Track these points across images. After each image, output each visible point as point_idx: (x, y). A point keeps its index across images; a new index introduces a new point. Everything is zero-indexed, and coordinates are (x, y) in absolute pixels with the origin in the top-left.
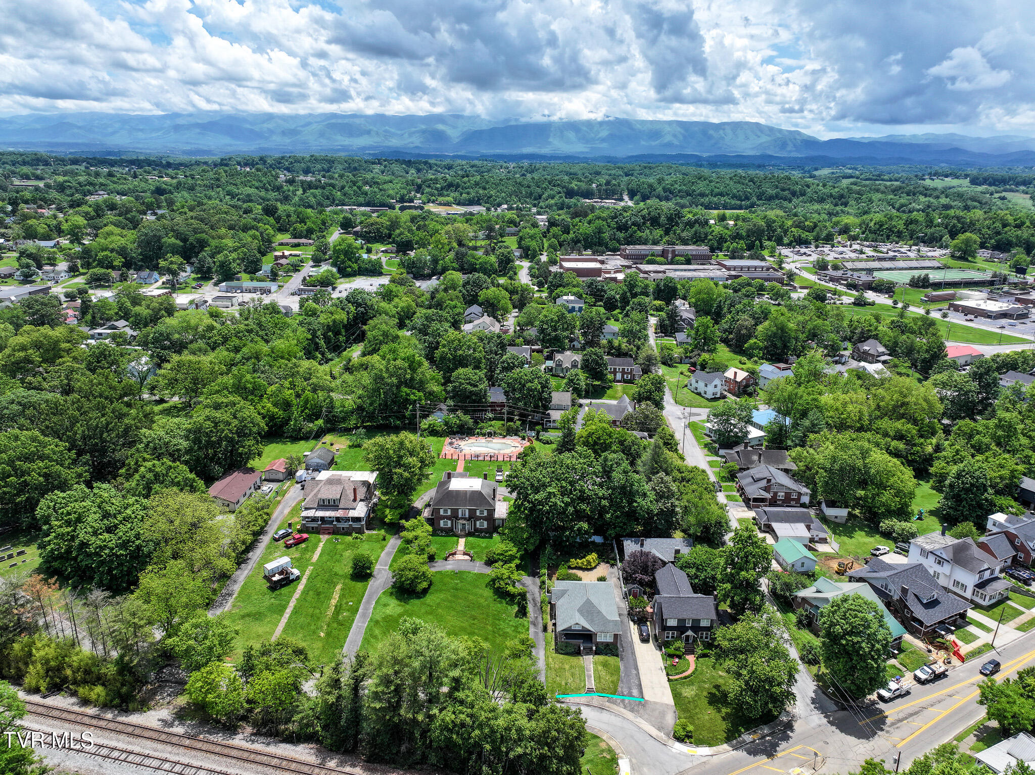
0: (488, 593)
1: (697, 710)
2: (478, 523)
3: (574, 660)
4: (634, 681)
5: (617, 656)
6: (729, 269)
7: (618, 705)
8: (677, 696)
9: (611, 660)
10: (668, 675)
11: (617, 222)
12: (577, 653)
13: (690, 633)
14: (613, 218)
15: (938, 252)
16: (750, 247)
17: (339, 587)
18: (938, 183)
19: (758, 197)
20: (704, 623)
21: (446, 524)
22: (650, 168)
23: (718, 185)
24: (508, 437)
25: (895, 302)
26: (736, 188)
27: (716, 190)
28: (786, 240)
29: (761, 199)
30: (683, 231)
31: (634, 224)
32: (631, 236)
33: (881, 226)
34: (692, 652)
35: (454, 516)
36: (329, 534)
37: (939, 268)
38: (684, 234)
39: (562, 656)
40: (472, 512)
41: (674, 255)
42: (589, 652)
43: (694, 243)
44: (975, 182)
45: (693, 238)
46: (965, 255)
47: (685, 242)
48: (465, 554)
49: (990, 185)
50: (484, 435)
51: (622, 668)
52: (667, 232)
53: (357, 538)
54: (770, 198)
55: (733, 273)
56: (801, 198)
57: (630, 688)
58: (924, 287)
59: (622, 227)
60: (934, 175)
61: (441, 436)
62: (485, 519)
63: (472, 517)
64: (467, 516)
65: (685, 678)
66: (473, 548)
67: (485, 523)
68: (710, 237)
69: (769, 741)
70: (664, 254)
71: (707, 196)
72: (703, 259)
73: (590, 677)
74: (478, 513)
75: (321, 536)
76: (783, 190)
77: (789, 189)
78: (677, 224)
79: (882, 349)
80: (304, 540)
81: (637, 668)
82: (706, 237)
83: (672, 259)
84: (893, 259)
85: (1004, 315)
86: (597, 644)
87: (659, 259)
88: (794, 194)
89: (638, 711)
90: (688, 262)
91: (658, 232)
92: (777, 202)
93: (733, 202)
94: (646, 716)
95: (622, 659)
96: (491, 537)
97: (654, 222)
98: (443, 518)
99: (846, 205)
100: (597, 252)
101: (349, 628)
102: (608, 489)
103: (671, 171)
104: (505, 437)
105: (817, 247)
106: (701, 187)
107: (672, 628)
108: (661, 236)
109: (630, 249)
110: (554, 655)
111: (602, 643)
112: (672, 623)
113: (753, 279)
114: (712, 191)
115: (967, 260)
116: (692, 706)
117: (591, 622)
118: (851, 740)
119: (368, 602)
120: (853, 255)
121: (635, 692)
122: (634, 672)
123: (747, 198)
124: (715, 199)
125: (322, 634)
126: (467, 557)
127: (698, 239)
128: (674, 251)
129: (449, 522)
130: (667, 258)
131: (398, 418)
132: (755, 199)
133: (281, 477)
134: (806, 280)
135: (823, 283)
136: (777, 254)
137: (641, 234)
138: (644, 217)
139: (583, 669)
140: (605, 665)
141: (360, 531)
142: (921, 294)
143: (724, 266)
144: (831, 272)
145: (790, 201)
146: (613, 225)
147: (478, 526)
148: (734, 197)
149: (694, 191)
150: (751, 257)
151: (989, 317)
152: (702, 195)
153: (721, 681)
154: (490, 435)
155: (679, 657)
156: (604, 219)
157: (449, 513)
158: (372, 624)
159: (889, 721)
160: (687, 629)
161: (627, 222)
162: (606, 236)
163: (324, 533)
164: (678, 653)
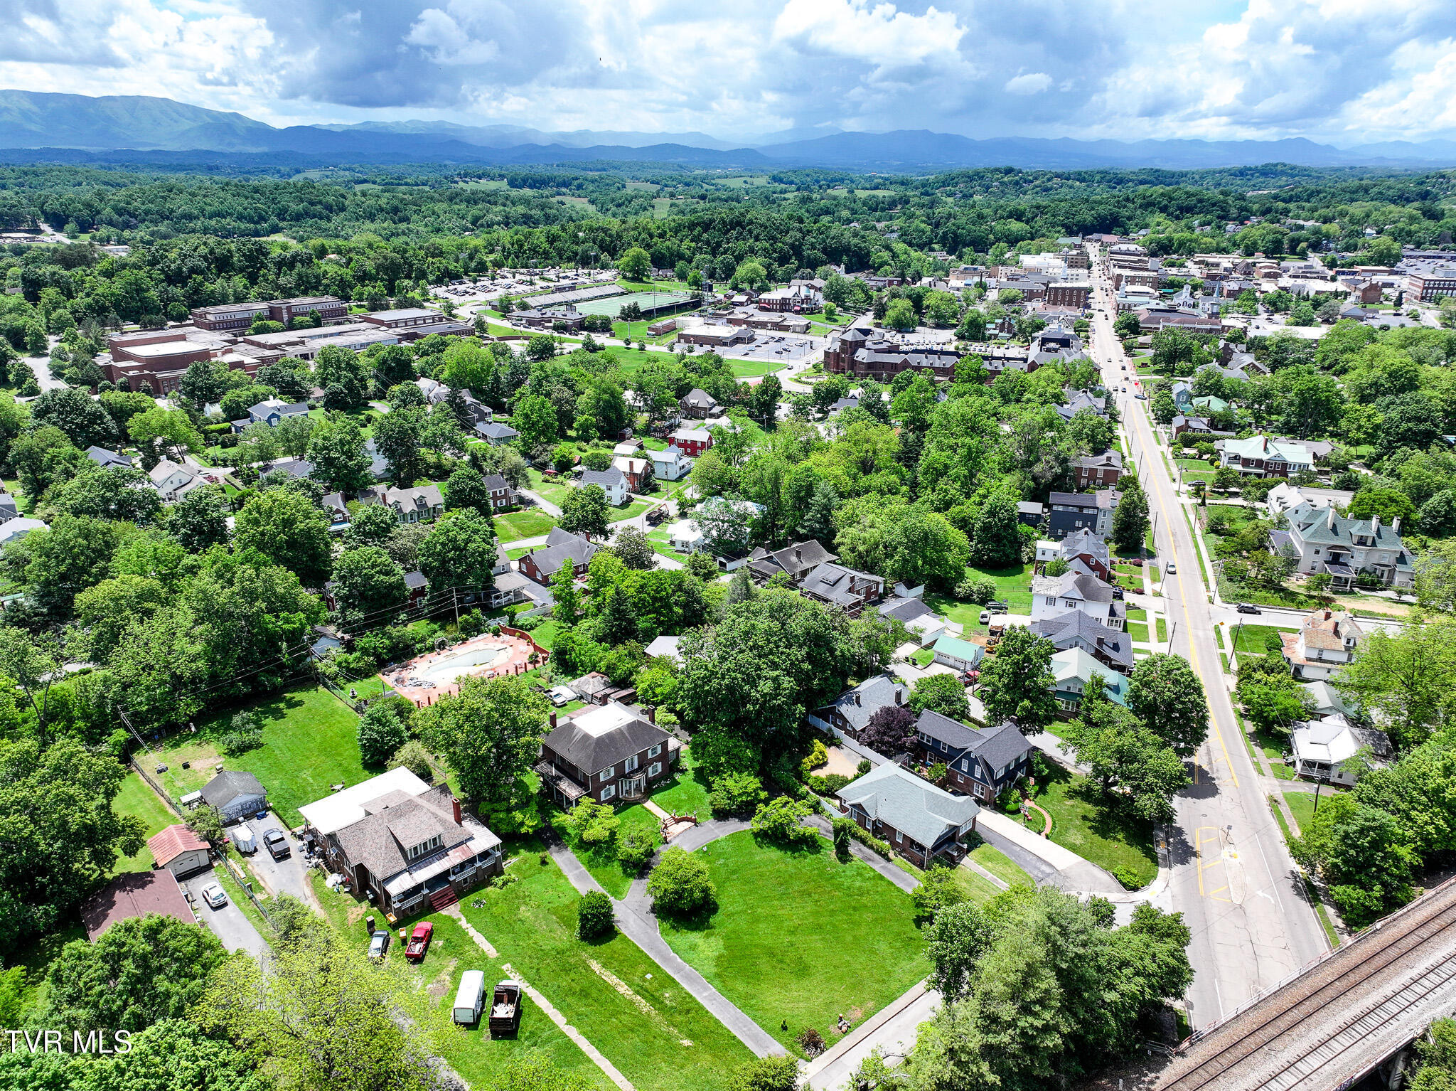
0: (773, 854)
1: (1106, 851)
2: (650, 769)
4: (1030, 858)
5: (985, 842)
6: (389, 325)
8: (1074, 849)
9: (983, 850)
10: (1039, 833)
11: (162, 270)
12: (953, 862)
13: (1019, 775)
14: (153, 263)
15: (607, 275)
16: (391, 292)
17: (595, 966)
18: (470, 186)
19: (278, 215)
21: (608, 792)
22: (36, 174)
23: (208, 200)
24: (471, 640)
25: (628, 342)
26: (239, 205)
27: (208, 208)
28: (430, 276)
29: (284, 219)
30: (278, 275)
31: (193, 270)
32: (196, 291)
34: (1025, 796)
35: (620, 775)
36: (452, 901)
37: (623, 294)
38: (282, 281)
40: (642, 756)
41: (292, 315)
42: (963, 853)
43: (305, 293)
44: (513, 183)
45: (298, 286)
46: (636, 275)
47: (288, 293)
48: (678, 821)
49: (531, 187)
50: (431, 649)
51: (1003, 852)
52: (253, 280)
53: (505, 884)
54: (298, 217)
55: (399, 330)
56: (342, 215)
57: (1037, 868)
58: (638, 318)
59: (175, 278)
60: (465, 176)
61: (367, 676)
62: (658, 759)
63: (643, 764)
64: (636, 765)
65: (1054, 826)
66: (678, 808)
67: (660, 765)
68: (325, 281)
69: (1175, 844)
70: (274, 314)
71: (197, 218)
72: (339, 316)
73: (995, 880)
74: (650, 755)
75: (444, 912)
76: (312, 204)
77: (320, 202)
78: (263, 266)
79: (711, 400)
80: (428, 936)
81: (1015, 844)
82: (319, 282)
83: (291, 320)
84: (572, 288)
85: (737, 340)
86: (965, 839)
87: (270, 323)
88: (329, 208)
90: (317, 323)
91: (239, 282)
92: (311, 222)
93: (243, 226)
95: (991, 843)
96: (676, 783)
97: (223, 264)
98: (604, 784)
99: (406, 219)
100: (151, 322)
101: (702, 1008)
103: (78, 179)
104: (464, 641)
105: (475, 281)
106: (180, 204)
107: (1002, 780)
108: (245, 287)
109: (213, 313)
111: (966, 835)
112: (1001, 774)
113: (445, 334)
114: (203, 210)
115: (641, 281)
116: (1097, 850)
118: (1210, 800)
119: (667, 959)
120: (527, 288)
121: (1045, 868)
122: (1017, 848)
123: (263, 219)
124: (213, 222)
125: (687, 1042)
126: (686, 825)
127: (308, 286)
128: (289, 309)
129: (613, 788)
130: (281, 320)
131: (272, 673)
132: (274, 219)
133: (204, 859)
134: (500, 328)
135: (522, 328)
136: (431, 296)
137: (212, 287)
139: (979, 877)
140: (987, 858)
141: (497, 870)
142: (642, 327)
143: (381, 323)
144: (518, 312)
145: (329, 220)
146: (155, 273)
147: (650, 774)
148: (240, 218)
149: (172, 211)
150: (403, 305)
151: (725, 344)
152: (189, 217)
153: (1079, 811)
154: (442, 645)
157: (612, 773)
158: (717, 982)
159: (1205, 767)
160: (1014, 772)
161: (179, 268)
162: (153, 294)
163: (443, 905)
164: (1020, 805)
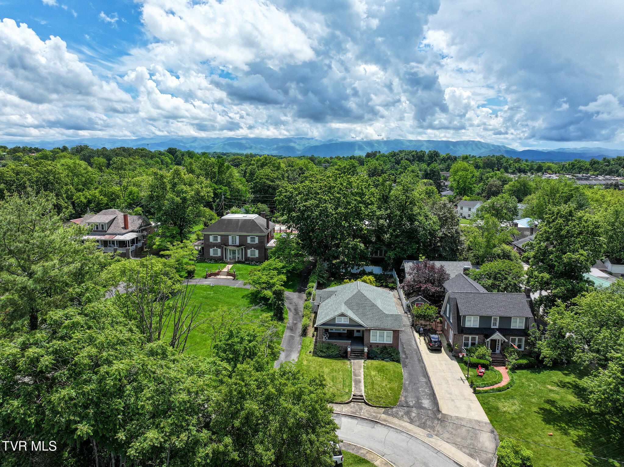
1: (529, 430)
2: (249, 251)
3: (337, 364)
4: (424, 390)
5: (398, 361)
7: (401, 418)
8: (489, 410)
9: (390, 365)
10: (472, 386)
12: (344, 356)
13: (497, 336)
15: (618, 178)
20: (517, 324)
21: (215, 252)
28: (510, 171)
33: (573, 166)
34: (502, 362)
35: (224, 244)
39: (321, 359)
40: (243, 239)
42: (359, 355)
48: (229, 274)
50: (279, 222)
51: (405, 375)
57: (418, 399)
62: (256, 247)
63: (243, 244)
64: (238, 243)
65: (499, 390)
66: (238, 271)
67: (257, 252)
73: (358, 382)
74: (249, 240)
81: (426, 376)
84: (587, 179)
86: (371, 346)
89: (433, 428)
94: (446, 435)
95: (405, 366)
98: (213, 245)
102: (386, 210)
105: (532, 174)
107: (472, 331)
110: (311, 358)
111: (377, 345)
112: (472, 322)
116: (519, 424)
117: (363, 315)
121: (426, 403)
122: (423, 380)
126: (230, 277)
129: (219, 250)
138: (413, 156)
139: (349, 374)
140: (380, 370)
147: (249, 255)
153: (553, 396)
155: (486, 367)
156: (386, 157)
157: (219, 240)
160: (493, 331)
164: (482, 361)
